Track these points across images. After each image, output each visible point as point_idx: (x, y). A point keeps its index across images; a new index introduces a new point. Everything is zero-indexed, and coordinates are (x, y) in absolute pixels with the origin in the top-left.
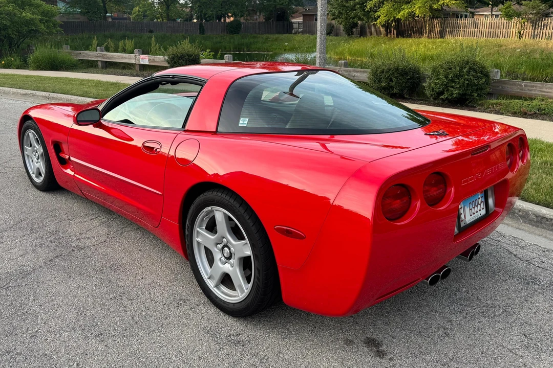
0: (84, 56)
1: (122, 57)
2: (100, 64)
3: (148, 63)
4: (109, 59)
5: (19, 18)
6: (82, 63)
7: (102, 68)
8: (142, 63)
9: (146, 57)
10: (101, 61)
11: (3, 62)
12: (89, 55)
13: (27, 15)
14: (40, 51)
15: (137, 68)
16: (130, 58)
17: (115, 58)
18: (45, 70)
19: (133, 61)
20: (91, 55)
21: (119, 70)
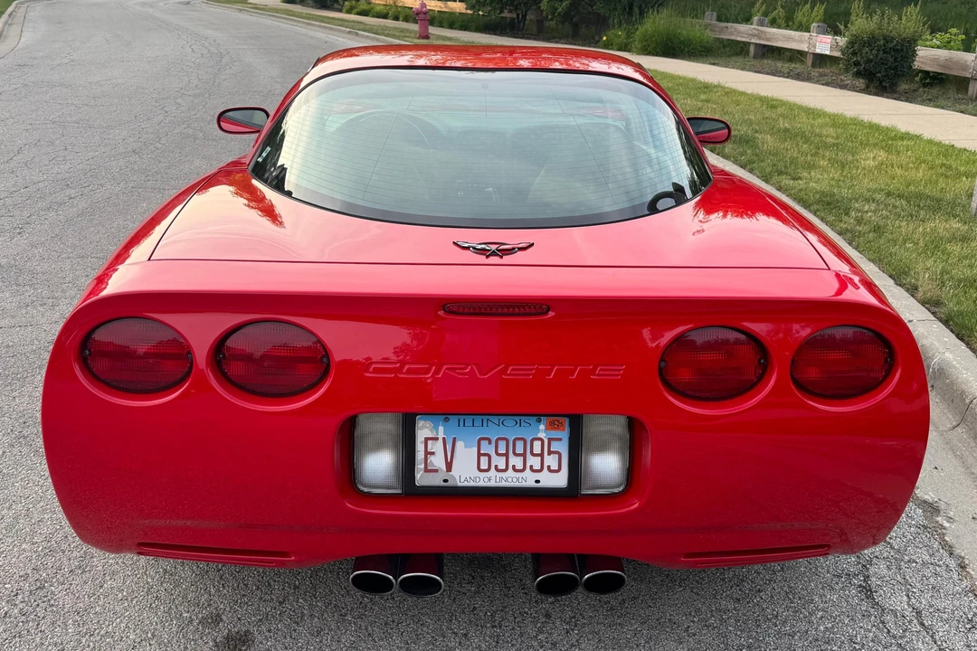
0: (731, 34)
1: (790, 39)
2: (752, 49)
3: (828, 53)
4: (767, 40)
6: (724, 47)
7: (755, 57)
8: (818, 51)
9: (828, 39)
10: (756, 44)
11: (605, 38)
12: (739, 33)
15: (809, 60)
16: (801, 41)
17: (777, 40)
18: (653, 55)
19: (804, 47)
20: (743, 32)
21: (779, 64)
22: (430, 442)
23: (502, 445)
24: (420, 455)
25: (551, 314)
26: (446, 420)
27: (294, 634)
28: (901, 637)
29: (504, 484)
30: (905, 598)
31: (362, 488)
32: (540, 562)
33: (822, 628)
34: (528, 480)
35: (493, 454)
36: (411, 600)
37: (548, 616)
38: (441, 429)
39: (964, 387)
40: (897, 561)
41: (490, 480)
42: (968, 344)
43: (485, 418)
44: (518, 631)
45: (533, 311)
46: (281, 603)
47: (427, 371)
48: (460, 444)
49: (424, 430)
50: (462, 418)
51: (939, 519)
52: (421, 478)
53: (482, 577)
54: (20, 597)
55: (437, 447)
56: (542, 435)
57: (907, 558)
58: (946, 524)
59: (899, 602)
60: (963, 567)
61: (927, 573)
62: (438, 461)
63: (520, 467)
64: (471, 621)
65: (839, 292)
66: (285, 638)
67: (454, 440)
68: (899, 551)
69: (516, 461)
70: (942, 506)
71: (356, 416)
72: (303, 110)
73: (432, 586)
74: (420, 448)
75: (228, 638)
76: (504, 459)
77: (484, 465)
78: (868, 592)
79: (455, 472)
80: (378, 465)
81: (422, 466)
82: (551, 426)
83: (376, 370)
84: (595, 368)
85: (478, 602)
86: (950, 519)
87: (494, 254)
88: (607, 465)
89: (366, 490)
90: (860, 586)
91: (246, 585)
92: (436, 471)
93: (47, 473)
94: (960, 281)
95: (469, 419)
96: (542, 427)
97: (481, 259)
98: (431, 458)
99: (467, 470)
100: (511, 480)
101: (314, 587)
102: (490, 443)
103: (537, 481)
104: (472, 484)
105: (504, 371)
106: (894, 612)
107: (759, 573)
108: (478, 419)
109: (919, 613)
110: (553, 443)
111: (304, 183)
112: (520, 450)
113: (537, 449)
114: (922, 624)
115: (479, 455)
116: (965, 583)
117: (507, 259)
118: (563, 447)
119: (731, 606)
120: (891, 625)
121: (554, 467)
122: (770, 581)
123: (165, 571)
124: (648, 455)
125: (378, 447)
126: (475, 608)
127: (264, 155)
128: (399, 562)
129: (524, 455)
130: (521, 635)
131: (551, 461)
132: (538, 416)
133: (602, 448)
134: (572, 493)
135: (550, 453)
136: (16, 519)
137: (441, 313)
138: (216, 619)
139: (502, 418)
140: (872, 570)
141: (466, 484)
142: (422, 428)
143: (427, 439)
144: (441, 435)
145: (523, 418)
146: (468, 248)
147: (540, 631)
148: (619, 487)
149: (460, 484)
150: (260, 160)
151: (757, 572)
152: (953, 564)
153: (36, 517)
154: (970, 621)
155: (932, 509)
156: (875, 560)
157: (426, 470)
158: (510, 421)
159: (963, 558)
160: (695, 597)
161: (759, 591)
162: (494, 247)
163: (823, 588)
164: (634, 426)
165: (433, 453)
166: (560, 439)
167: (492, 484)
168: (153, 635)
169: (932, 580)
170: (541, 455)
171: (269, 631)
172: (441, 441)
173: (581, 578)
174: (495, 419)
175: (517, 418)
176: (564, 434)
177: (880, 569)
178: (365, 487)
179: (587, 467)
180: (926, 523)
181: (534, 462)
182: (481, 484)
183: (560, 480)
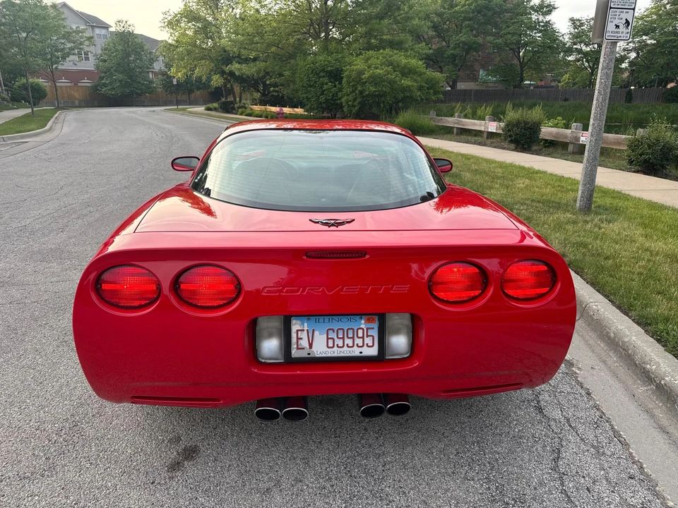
0: (444, 122)
1: (475, 124)
2: (455, 130)
3: (495, 131)
4: (463, 125)
5: (399, 85)
6: (440, 129)
7: (457, 134)
8: (490, 130)
9: (495, 124)
10: (457, 128)
12: (448, 122)
13: (406, 82)
14: (406, 116)
15: (485, 135)
16: (481, 125)
17: (467, 125)
19: (482, 129)
20: (450, 121)
21: (470, 138)
22: (299, 332)
23: (340, 332)
24: (294, 340)
25: (367, 256)
26: (309, 319)
27: (223, 446)
28: (560, 433)
29: (342, 355)
30: (560, 412)
31: (261, 360)
32: (362, 398)
33: (517, 430)
34: (356, 352)
35: (336, 338)
36: (288, 424)
37: (366, 430)
38: (306, 324)
39: (581, 298)
40: (554, 393)
41: (334, 353)
42: (581, 276)
43: (331, 317)
44: (349, 439)
45: (357, 255)
46: (215, 429)
47: (298, 291)
48: (316, 333)
49: (296, 326)
50: (317, 318)
51: (574, 369)
52: (295, 353)
53: (328, 410)
54: (63, 431)
55: (304, 335)
56: (363, 326)
57: (559, 391)
58: (578, 372)
59: (556, 414)
60: (589, 394)
61: (570, 398)
62: (304, 343)
63: (351, 345)
64: (323, 435)
65: (522, 241)
66: (218, 448)
67: (313, 331)
68: (554, 387)
69: (349, 342)
70: (575, 362)
71: (257, 318)
72: (220, 153)
73: (301, 415)
74: (294, 335)
75: (184, 450)
76: (342, 340)
77: (331, 345)
78: (540, 410)
79: (314, 349)
80: (270, 347)
81: (295, 346)
82: (368, 321)
83: (269, 292)
84: (393, 287)
85: (326, 424)
86: (579, 369)
87: (333, 225)
88: (400, 342)
89: (263, 361)
90: (535, 406)
91: (195, 420)
92: (304, 348)
93: (79, 362)
94: (574, 244)
95: (321, 319)
96: (363, 322)
97: (326, 228)
98: (300, 341)
99: (320, 348)
100: (345, 352)
101: (233, 420)
102: (334, 332)
103: (361, 353)
104: (324, 355)
105: (341, 290)
106: (555, 420)
107: (480, 402)
108: (327, 318)
109: (568, 420)
110: (369, 330)
111: (223, 191)
112: (350, 335)
113: (360, 334)
114: (570, 426)
115: (328, 339)
116: (591, 403)
117: (340, 228)
118: (375, 333)
119: (467, 420)
120: (554, 427)
121: (370, 344)
122: (487, 406)
123: (148, 414)
124: (423, 335)
125: (270, 336)
126: (325, 427)
127: (199, 178)
128: (283, 402)
129: (353, 338)
130: (352, 441)
131: (368, 341)
132: (361, 315)
133: (397, 332)
134: (380, 359)
135: (368, 336)
136: (61, 387)
137: (305, 257)
138: (178, 439)
139: (340, 317)
140: (541, 398)
141: (320, 355)
142: (296, 324)
143: (298, 331)
144: (306, 328)
145: (352, 317)
146: (318, 222)
147: (362, 438)
148: (406, 354)
149: (317, 356)
150: (196, 181)
151: (479, 400)
152: (583, 393)
153: (72, 386)
154: (596, 423)
155: (571, 364)
156: (542, 392)
157: (298, 348)
158: (344, 319)
159: (588, 389)
160: (447, 416)
161: (481, 411)
162: (333, 222)
163: (515, 408)
164: (415, 319)
165: (302, 339)
166: (373, 328)
167: (336, 355)
168: (141, 449)
169: (573, 402)
170: (363, 338)
171: (209, 445)
172: (306, 332)
173: (386, 407)
174: (336, 318)
175: (349, 317)
176: (376, 325)
177: (545, 397)
178: (263, 359)
179: (389, 343)
180: (567, 371)
181: (359, 342)
182: (329, 355)
183: (373, 351)
